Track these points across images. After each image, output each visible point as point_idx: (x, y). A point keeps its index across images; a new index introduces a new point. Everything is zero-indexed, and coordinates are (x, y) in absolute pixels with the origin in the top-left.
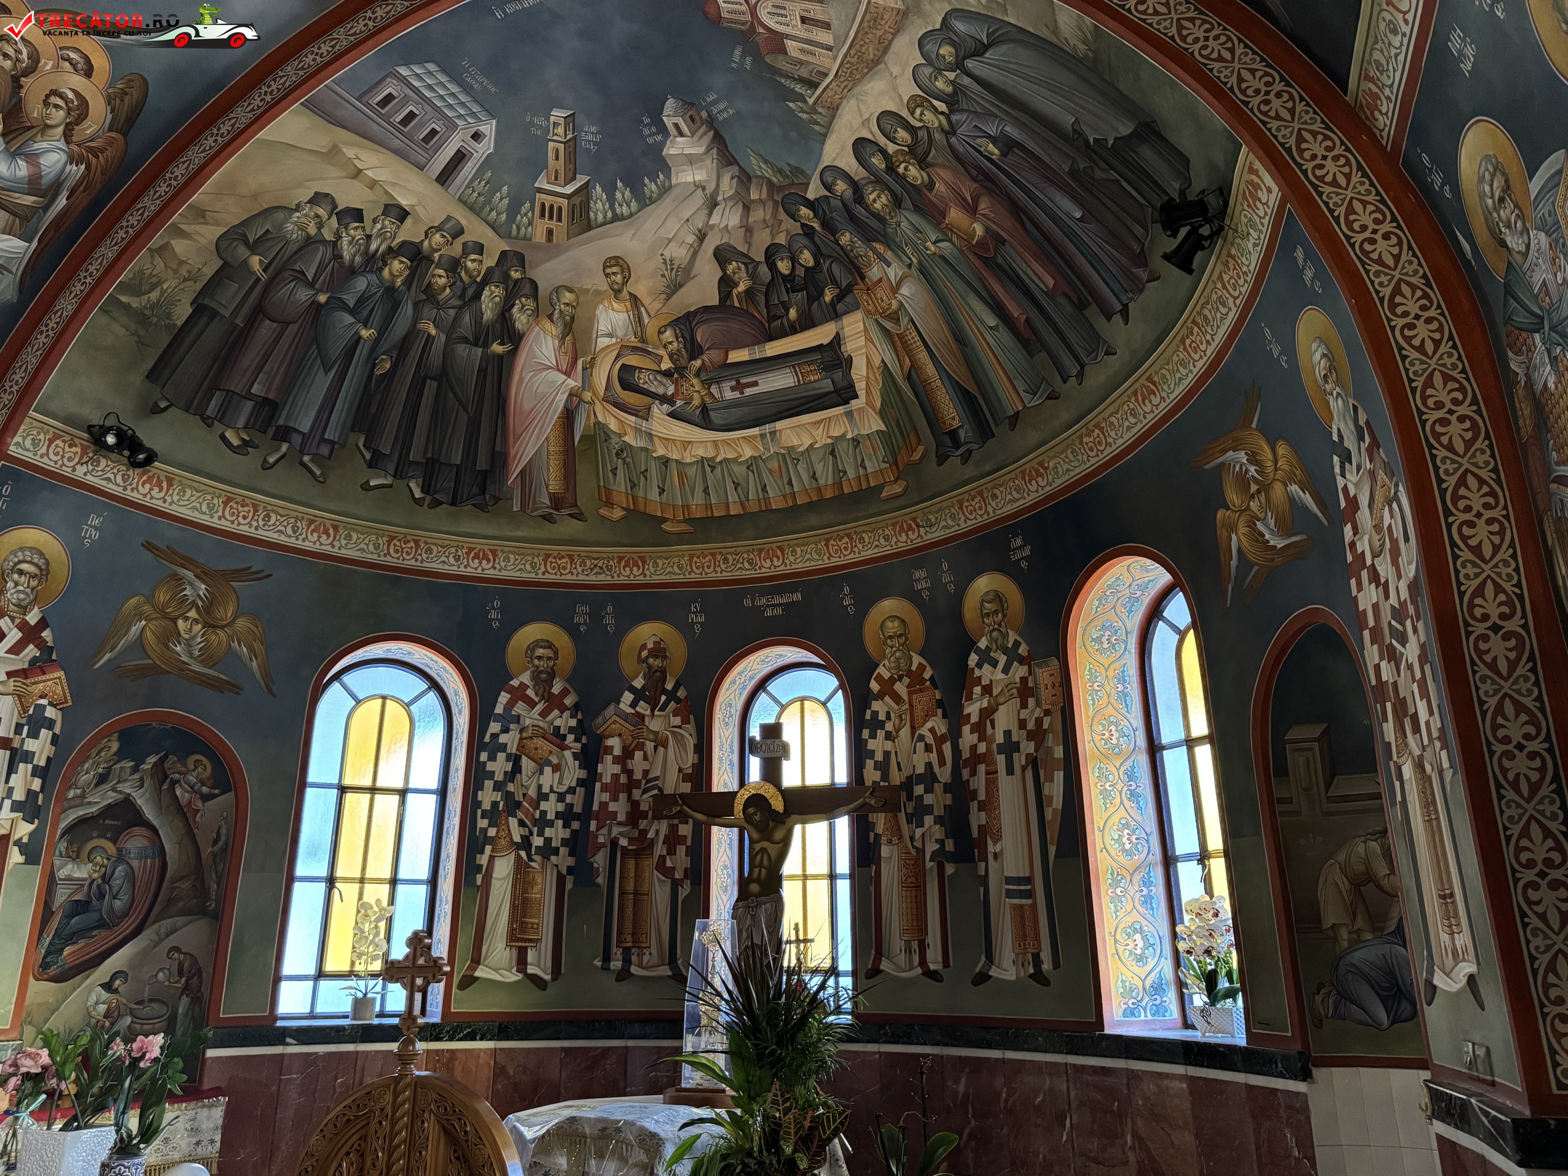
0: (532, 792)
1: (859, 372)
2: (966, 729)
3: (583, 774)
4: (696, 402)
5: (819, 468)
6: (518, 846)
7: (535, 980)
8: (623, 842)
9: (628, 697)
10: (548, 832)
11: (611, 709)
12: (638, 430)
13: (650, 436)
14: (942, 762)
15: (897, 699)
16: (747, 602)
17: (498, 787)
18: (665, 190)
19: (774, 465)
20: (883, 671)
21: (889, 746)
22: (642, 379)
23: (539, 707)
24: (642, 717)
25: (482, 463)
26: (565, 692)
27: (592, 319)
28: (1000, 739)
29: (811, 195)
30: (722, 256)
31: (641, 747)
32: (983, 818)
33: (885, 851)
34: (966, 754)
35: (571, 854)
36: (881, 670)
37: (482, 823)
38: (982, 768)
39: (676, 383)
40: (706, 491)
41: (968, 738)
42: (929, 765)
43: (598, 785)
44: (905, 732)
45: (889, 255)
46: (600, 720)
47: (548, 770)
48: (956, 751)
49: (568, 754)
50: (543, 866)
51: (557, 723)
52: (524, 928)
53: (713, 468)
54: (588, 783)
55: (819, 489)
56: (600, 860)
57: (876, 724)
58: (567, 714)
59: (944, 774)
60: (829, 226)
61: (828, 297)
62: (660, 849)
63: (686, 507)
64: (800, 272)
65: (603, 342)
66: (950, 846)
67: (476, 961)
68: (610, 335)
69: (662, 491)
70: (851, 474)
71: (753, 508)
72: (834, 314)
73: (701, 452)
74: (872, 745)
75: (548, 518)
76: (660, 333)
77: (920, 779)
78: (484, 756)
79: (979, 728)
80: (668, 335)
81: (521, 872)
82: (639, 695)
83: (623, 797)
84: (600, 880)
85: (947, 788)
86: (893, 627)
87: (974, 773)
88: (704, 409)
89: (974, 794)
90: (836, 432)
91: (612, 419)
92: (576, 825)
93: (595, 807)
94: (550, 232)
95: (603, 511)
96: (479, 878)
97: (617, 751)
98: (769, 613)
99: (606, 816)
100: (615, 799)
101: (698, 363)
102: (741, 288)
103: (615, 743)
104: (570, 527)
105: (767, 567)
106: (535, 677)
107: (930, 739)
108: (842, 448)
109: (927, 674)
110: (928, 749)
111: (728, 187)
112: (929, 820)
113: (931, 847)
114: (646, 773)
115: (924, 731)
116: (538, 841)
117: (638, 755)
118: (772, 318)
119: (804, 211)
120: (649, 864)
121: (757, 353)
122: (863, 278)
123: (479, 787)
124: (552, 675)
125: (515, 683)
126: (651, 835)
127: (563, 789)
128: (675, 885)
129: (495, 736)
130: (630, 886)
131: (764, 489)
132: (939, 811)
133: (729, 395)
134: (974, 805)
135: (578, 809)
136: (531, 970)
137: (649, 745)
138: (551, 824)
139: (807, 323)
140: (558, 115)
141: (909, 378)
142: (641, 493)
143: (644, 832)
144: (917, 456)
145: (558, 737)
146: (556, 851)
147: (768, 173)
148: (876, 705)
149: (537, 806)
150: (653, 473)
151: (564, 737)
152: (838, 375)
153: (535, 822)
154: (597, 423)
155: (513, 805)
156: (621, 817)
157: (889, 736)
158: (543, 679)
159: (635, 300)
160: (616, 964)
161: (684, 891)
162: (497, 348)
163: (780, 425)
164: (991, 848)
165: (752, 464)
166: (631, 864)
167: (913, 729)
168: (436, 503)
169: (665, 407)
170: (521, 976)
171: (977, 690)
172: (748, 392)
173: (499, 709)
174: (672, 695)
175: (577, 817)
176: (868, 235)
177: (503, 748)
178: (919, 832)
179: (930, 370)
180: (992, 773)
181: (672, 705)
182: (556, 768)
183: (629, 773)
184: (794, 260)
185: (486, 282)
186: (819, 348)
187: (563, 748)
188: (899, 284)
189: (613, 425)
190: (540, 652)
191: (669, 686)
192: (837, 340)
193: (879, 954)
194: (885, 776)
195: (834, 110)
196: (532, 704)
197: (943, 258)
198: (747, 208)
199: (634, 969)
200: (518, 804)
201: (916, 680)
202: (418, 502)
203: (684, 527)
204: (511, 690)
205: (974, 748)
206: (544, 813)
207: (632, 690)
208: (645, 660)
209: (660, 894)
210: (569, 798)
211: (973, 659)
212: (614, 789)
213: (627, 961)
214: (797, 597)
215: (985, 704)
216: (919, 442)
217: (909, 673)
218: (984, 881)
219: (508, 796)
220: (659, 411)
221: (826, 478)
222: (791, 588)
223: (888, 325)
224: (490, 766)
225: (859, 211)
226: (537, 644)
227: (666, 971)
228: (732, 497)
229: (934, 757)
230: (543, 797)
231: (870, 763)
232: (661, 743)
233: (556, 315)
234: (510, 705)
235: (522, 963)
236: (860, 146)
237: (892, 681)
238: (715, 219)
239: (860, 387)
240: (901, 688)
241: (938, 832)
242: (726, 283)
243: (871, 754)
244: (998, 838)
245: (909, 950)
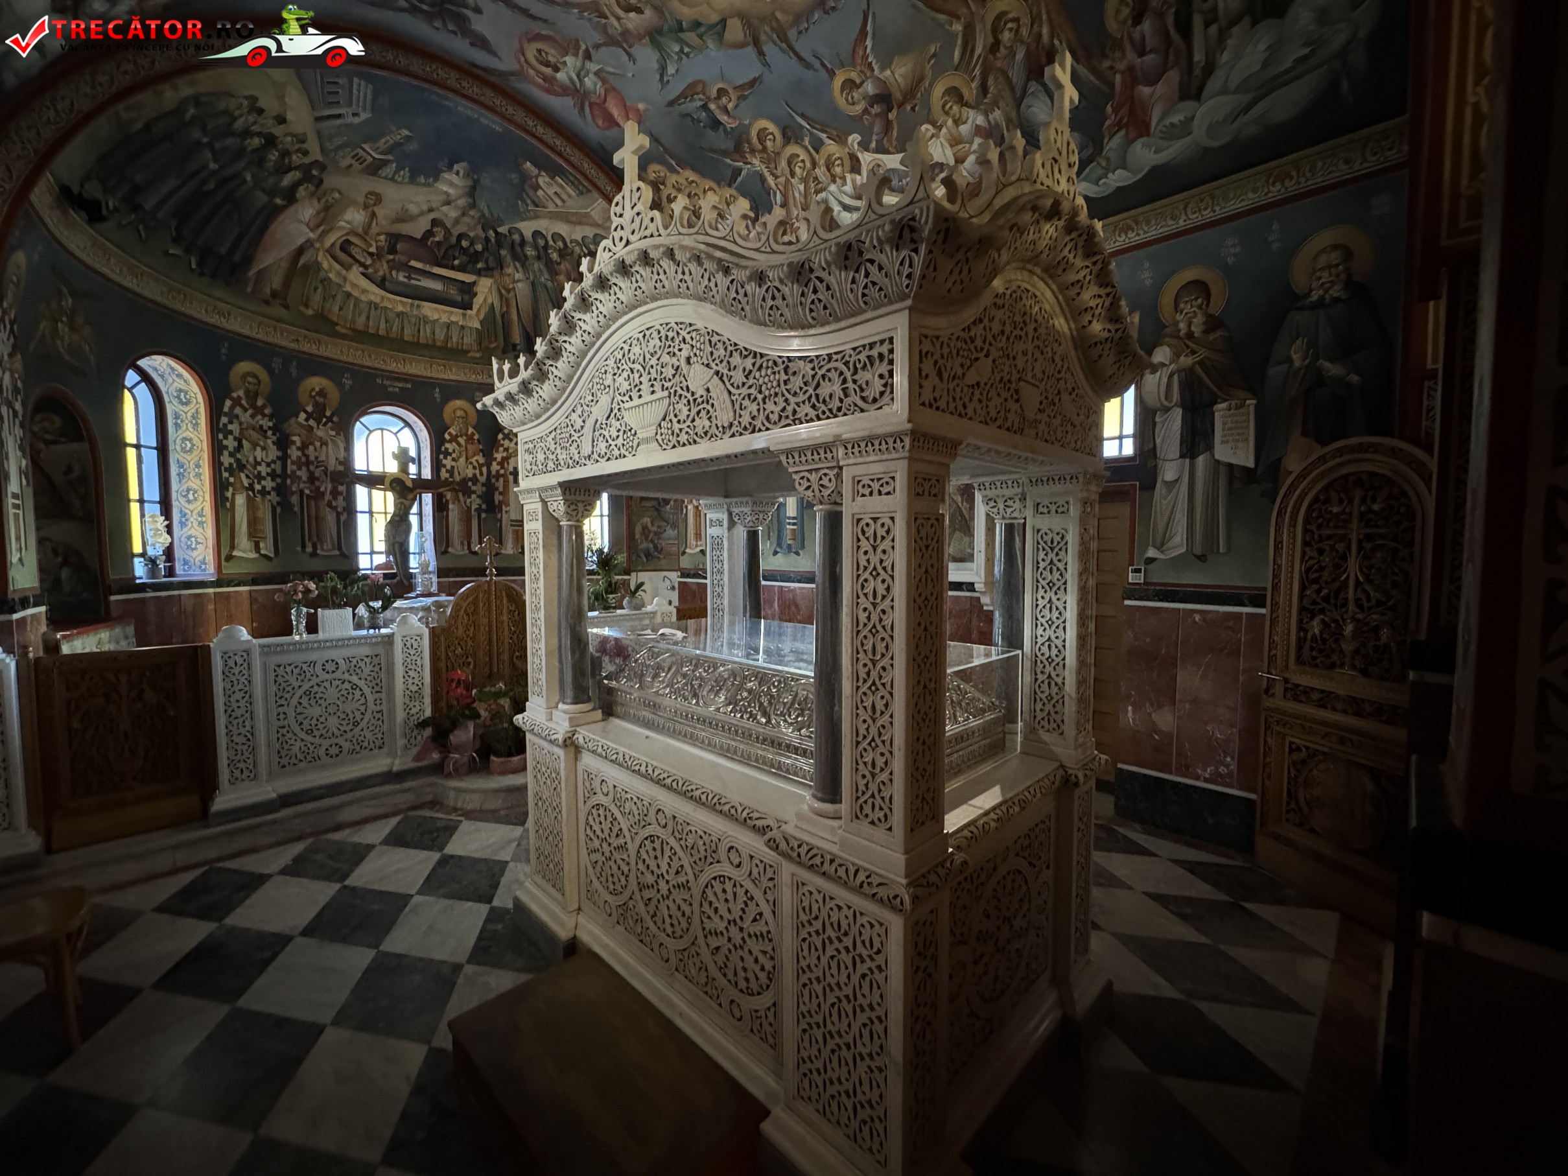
0: (251, 459)
1: (478, 301)
2: (494, 463)
3: (279, 454)
4: (381, 273)
5: (437, 331)
6: (247, 489)
7: (265, 556)
8: (307, 492)
9: (303, 416)
10: (263, 482)
11: (293, 420)
12: (339, 274)
13: (345, 279)
14: (481, 474)
15: (459, 444)
16: (379, 381)
17: (231, 455)
18: (429, 185)
19: (413, 320)
20: (452, 431)
21: (453, 463)
22: (354, 251)
23: (250, 412)
24: (311, 428)
25: (237, 257)
26: (264, 406)
27: (343, 210)
28: (511, 469)
29: (500, 230)
30: (435, 223)
31: (312, 444)
32: (501, 498)
33: (451, 506)
34: (494, 473)
35: (278, 495)
36: (451, 430)
37: (225, 475)
38: (501, 480)
39: (373, 260)
40: (368, 318)
41: (495, 467)
42: (475, 475)
43: (289, 462)
44: (462, 460)
45: (520, 270)
46: (286, 426)
47: (258, 449)
48: (489, 472)
49: (269, 441)
50: (263, 500)
51: (261, 422)
52: (256, 531)
53: (376, 308)
54: (284, 458)
55: (434, 340)
56: (295, 499)
57: (447, 454)
58: (266, 419)
59: (483, 479)
60: (499, 245)
61: (480, 265)
62: (328, 497)
63: (353, 321)
64: (472, 250)
65: (342, 224)
66: (484, 506)
67: (233, 547)
68: (348, 222)
69: (341, 309)
70: (455, 339)
71: (393, 335)
72: (479, 273)
73: (372, 298)
74: (444, 462)
75: (267, 302)
76: (378, 234)
77: (470, 479)
78: (221, 436)
79: (501, 464)
80: (382, 238)
81: (250, 503)
82: (309, 416)
83: (304, 469)
84: (296, 509)
85: (483, 485)
86: (459, 413)
87: (497, 480)
88: (384, 279)
89: (497, 489)
90: (453, 319)
91: (326, 262)
92: (279, 480)
93: (289, 472)
94: (351, 166)
95: (302, 308)
96: (228, 504)
97: (299, 444)
98: (390, 389)
99: (295, 478)
100: (300, 469)
101: (391, 257)
102: (437, 239)
103: (296, 438)
104: (277, 310)
105: (393, 366)
106: (247, 392)
107: (476, 464)
108: (453, 328)
109: (476, 437)
110: (474, 468)
111: (462, 202)
112: (474, 496)
113: (474, 506)
114: (317, 458)
115: (473, 460)
116: (258, 487)
117: (311, 448)
118: (443, 257)
119: (491, 233)
120: (322, 505)
121: (428, 268)
122: (502, 268)
123: (220, 454)
124: (256, 395)
125: (235, 395)
126: (322, 489)
127: (269, 460)
128: (338, 515)
129: (225, 425)
130: (313, 512)
131: (403, 329)
132: (479, 493)
133: (401, 278)
134: (497, 493)
135: (279, 471)
136: (263, 552)
137: (318, 444)
138: (264, 478)
139: (462, 269)
140: (405, 132)
141: (503, 316)
142: (328, 305)
143: (318, 488)
144: (493, 345)
145: (262, 431)
146: (269, 493)
147: (486, 211)
148: (447, 445)
149: (255, 468)
150: (339, 297)
151: (266, 432)
152: (466, 297)
153: (255, 477)
154: (316, 261)
155: (241, 467)
156: (304, 478)
157: (453, 460)
158: (252, 396)
159: (374, 214)
160: (309, 549)
161: (343, 518)
162: (278, 201)
163: (424, 303)
164: (504, 508)
165: (398, 315)
166: (313, 503)
167: (467, 459)
168: (202, 274)
169: (361, 269)
170: (257, 555)
171: (501, 449)
172: (413, 282)
173: (226, 409)
174: (330, 419)
175: (279, 476)
176: (515, 257)
177: (231, 432)
178: (468, 501)
179: (515, 317)
180: (506, 482)
181: (330, 424)
182: (263, 449)
183: (307, 456)
184: (472, 244)
185: (296, 168)
186: (463, 282)
187: (266, 438)
188: (518, 281)
189: (325, 265)
190: (250, 379)
191: (328, 414)
192: (474, 283)
193: (448, 546)
194: (452, 475)
195: (536, 217)
196: (246, 410)
197: (546, 286)
198: (463, 214)
199: (319, 552)
200: (244, 466)
201: (470, 439)
202: (192, 271)
203: (350, 333)
204: (232, 399)
205: (498, 471)
206: (259, 472)
207: (306, 412)
208: (314, 397)
209: (331, 518)
210: (273, 466)
211: (500, 436)
212: (299, 464)
213: (315, 547)
214: (409, 386)
215: (505, 454)
216: (496, 340)
217: (466, 435)
218: (501, 521)
219: (238, 461)
220: (356, 269)
221: (440, 335)
222: (406, 381)
223: (503, 292)
224: (225, 442)
225: (518, 249)
226: (246, 375)
227: (337, 553)
228: (383, 325)
229: (477, 472)
230: (257, 463)
231: (443, 470)
232: (324, 443)
233: (323, 200)
234: (232, 408)
235: (257, 549)
236: (536, 234)
237: (457, 436)
238: (445, 208)
239: (476, 307)
240: (462, 440)
241: (478, 501)
242: (429, 234)
243: (445, 466)
244: (508, 505)
245: (462, 544)
